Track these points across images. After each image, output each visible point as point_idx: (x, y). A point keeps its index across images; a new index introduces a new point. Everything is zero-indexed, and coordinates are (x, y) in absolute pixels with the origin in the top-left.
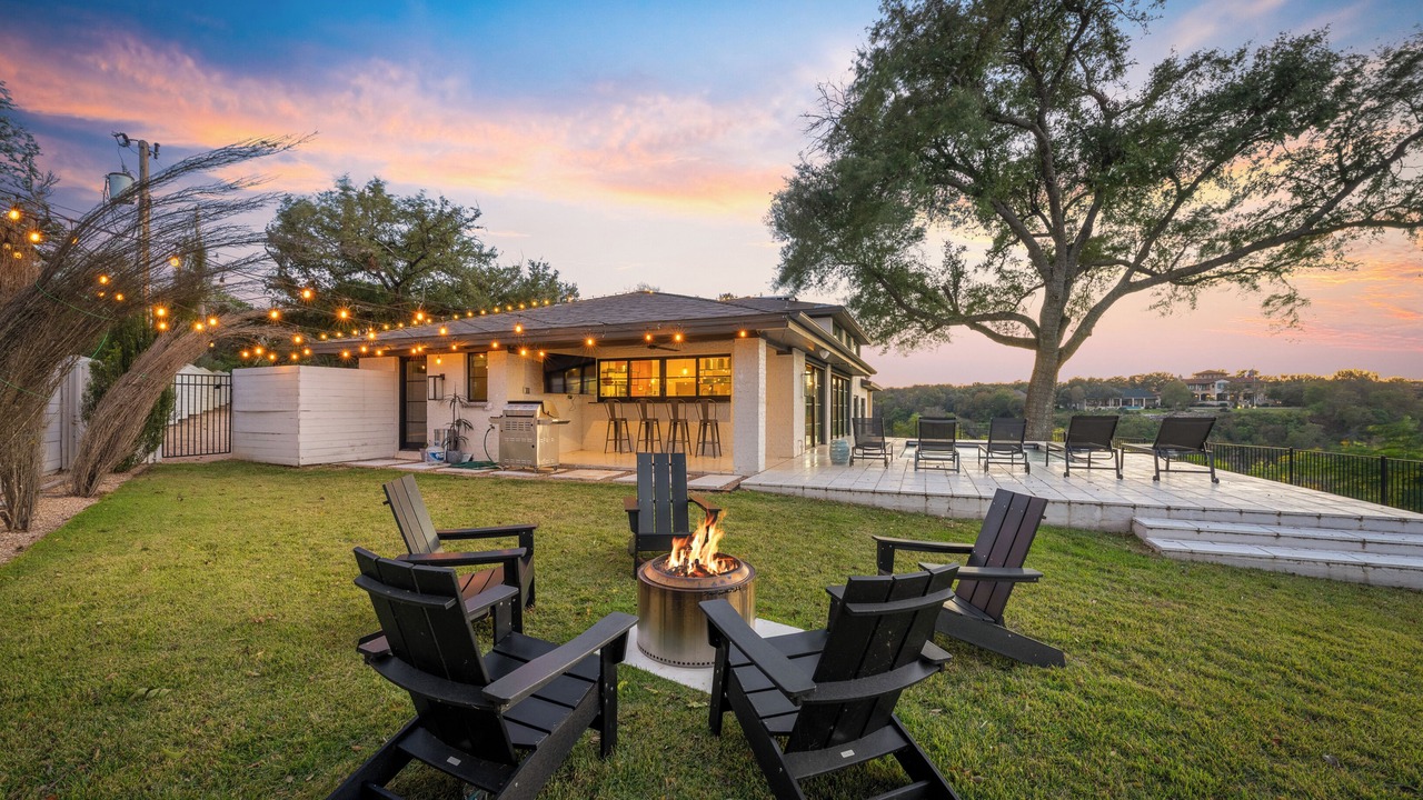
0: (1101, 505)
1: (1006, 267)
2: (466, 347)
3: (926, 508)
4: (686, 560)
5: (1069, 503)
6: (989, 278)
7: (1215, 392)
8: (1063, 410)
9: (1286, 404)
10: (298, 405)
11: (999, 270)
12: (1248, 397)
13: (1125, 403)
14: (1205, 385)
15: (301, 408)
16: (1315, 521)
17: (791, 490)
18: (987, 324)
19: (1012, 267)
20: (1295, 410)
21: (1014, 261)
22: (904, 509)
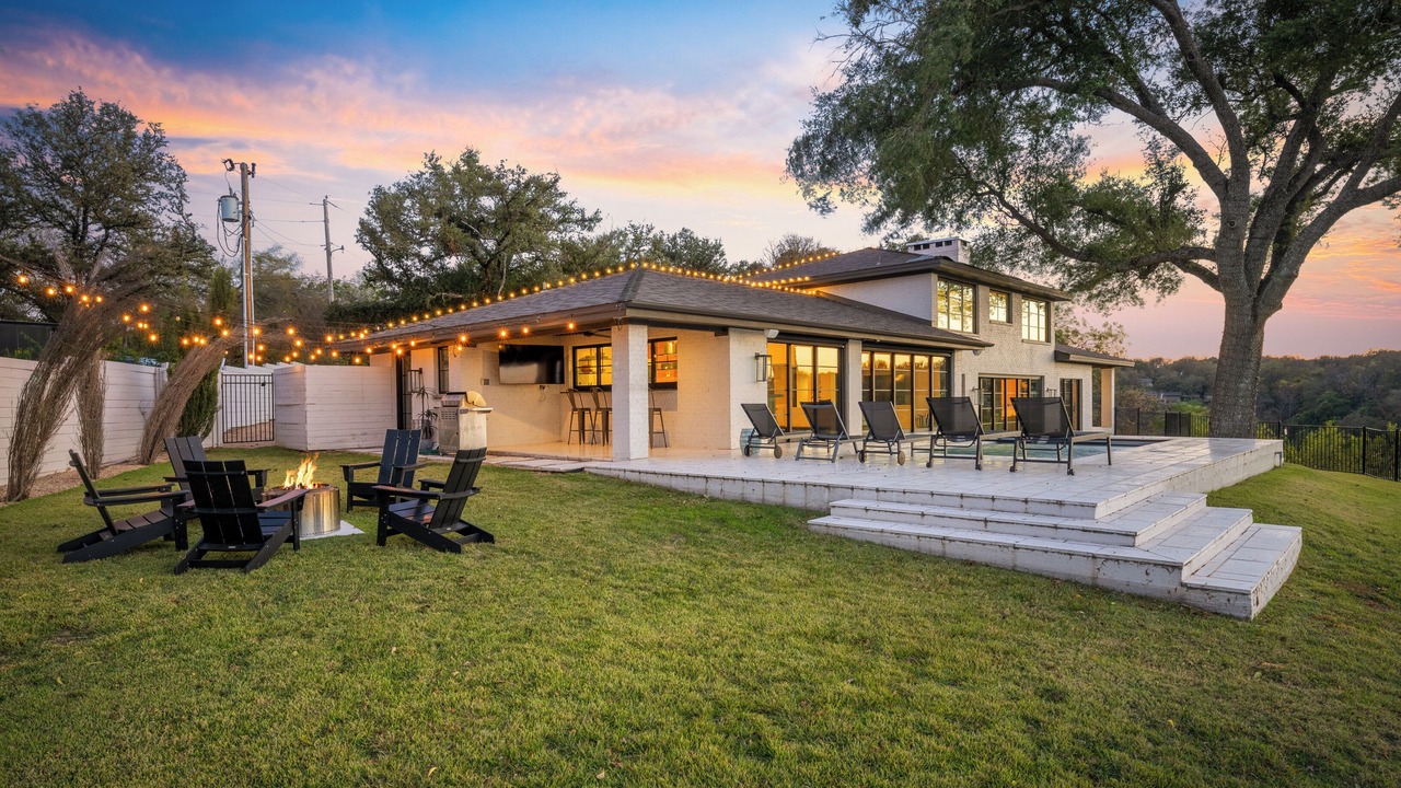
0: (828, 487)
2: (433, 343)
3: (706, 489)
5: (806, 485)
10: (305, 399)
15: (308, 401)
16: (988, 503)
17: (617, 473)
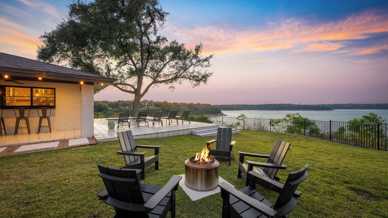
0: (187, 129)
1: (121, 71)
4: (200, 158)
6: (116, 73)
7: (146, 104)
8: (116, 108)
9: (157, 107)
11: (119, 71)
12: (152, 105)
13: (130, 106)
14: (145, 103)
18: (118, 86)
19: (122, 71)
20: (158, 108)
21: (123, 70)
22: (152, 138)
